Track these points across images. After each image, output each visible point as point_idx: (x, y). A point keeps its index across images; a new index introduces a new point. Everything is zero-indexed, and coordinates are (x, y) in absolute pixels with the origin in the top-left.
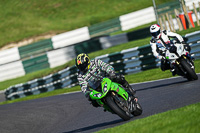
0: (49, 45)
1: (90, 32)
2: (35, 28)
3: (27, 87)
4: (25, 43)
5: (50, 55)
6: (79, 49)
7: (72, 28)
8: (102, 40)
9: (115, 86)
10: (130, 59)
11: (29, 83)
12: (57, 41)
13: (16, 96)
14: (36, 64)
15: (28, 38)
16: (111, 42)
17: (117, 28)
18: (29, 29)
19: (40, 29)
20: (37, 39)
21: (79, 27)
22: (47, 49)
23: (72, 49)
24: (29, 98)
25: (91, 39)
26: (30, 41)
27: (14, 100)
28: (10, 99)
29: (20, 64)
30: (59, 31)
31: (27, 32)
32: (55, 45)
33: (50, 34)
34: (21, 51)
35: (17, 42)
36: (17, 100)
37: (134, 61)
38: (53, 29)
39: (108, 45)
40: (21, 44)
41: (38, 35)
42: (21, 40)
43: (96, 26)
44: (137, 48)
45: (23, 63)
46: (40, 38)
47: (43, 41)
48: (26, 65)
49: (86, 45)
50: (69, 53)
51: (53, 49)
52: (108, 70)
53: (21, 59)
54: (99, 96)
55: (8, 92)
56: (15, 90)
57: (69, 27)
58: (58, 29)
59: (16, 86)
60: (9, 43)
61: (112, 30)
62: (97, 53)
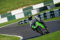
0: (32, 8)
1: (44, 4)
2: (28, 3)
3: (25, 21)
4: (25, 7)
5: (32, 11)
6: (41, 9)
7: (39, 3)
8: (48, 7)
9: (40, 24)
10: (56, 12)
11: (26, 19)
12: (34, 7)
13: (22, 24)
14: (28, 14)
15: (25, 6)
16: (50, 7)
17: (52, 3)
18: (26, 3)
19: (29, 3)
20: (28, 6)
21: (41, 3)
22: (31, 9)
23: (39, 10)
24: (26, 24)
25: (44, 6)
26: (26, 7)
27: (21, 25)
28: (20, 24)
29: (23, 14)
30: (35, 4)
31: (25, 4)
32: (34, 8)
33: (32, 5)
34: (24, 10)
35: (22, 7)
36: (22, 25)
37: (57, 13)
38: (33, 3)
39: (49, 8)
40: (23, 8)
41: (28, 5)
42: (23, 7)
43: (46, 2)
44: (58, 9)
45: (24, 13)
46: (29, 6)
47: (30, 7)
48: (25, 14)
49: (43, 8)
50: (38, 11)
51: (33, 9)
52: (38, 19)
53: (23, 12)
54: (35, 27)
55: (19, 22)
56: (21, 21)
57: (38, 3)
58: (35, 3)
59: (22, 20)
60: (20, 8)
61: (51, 4)
62: (46, 11)
